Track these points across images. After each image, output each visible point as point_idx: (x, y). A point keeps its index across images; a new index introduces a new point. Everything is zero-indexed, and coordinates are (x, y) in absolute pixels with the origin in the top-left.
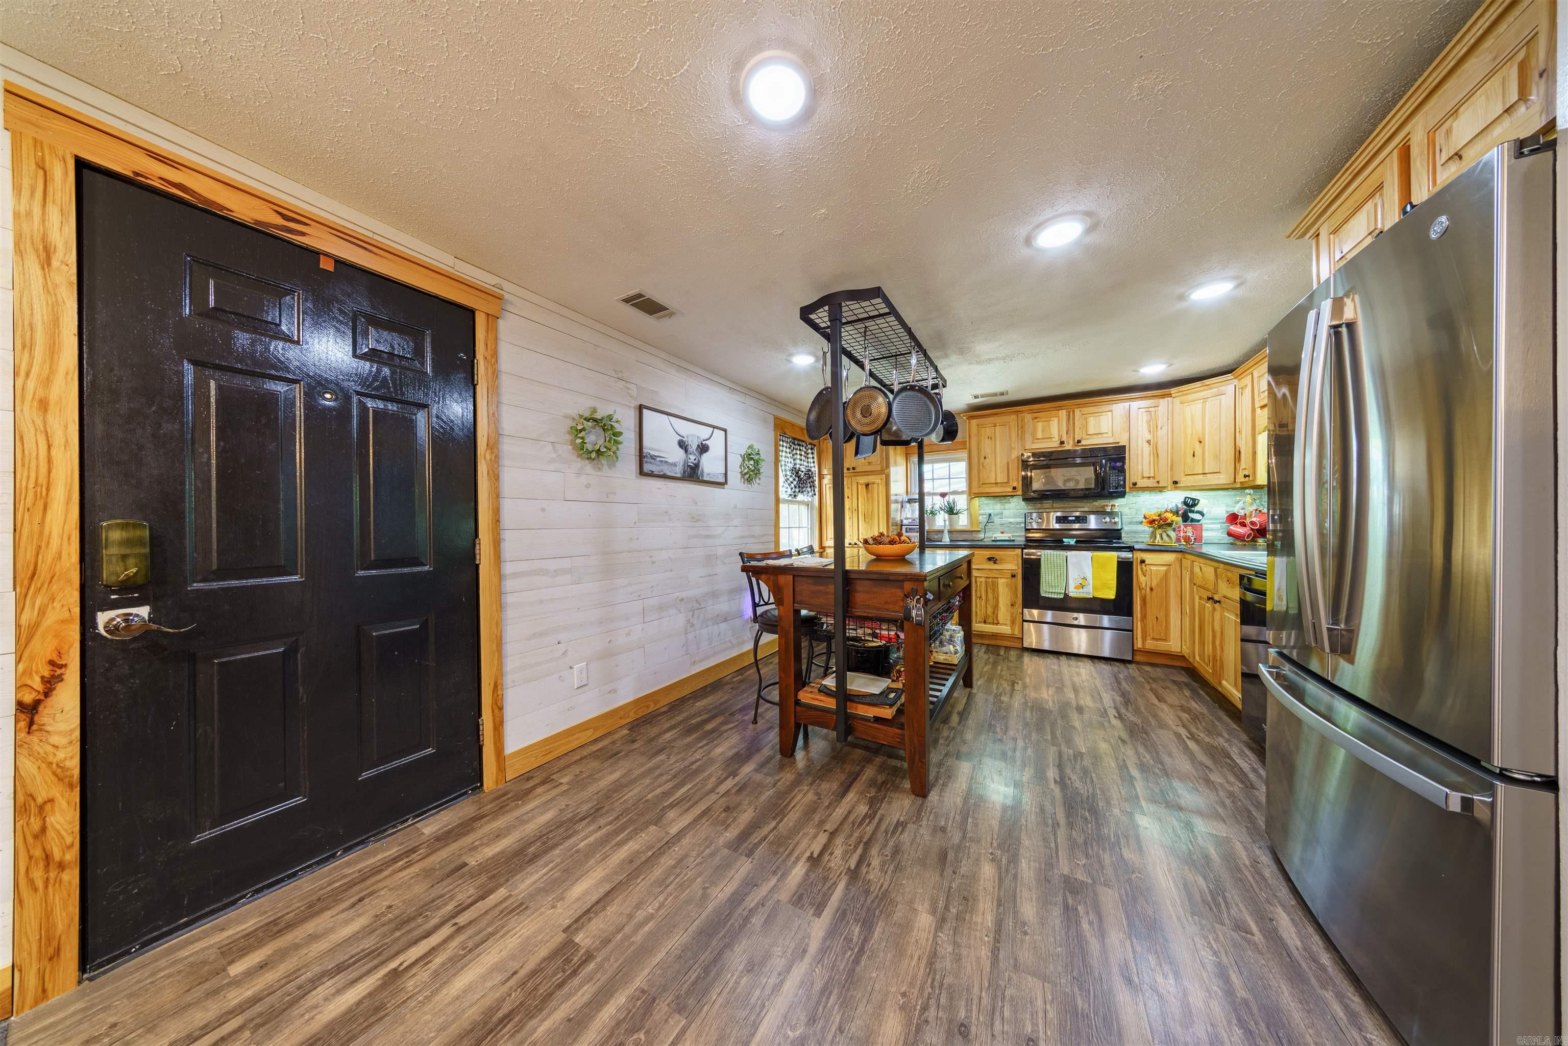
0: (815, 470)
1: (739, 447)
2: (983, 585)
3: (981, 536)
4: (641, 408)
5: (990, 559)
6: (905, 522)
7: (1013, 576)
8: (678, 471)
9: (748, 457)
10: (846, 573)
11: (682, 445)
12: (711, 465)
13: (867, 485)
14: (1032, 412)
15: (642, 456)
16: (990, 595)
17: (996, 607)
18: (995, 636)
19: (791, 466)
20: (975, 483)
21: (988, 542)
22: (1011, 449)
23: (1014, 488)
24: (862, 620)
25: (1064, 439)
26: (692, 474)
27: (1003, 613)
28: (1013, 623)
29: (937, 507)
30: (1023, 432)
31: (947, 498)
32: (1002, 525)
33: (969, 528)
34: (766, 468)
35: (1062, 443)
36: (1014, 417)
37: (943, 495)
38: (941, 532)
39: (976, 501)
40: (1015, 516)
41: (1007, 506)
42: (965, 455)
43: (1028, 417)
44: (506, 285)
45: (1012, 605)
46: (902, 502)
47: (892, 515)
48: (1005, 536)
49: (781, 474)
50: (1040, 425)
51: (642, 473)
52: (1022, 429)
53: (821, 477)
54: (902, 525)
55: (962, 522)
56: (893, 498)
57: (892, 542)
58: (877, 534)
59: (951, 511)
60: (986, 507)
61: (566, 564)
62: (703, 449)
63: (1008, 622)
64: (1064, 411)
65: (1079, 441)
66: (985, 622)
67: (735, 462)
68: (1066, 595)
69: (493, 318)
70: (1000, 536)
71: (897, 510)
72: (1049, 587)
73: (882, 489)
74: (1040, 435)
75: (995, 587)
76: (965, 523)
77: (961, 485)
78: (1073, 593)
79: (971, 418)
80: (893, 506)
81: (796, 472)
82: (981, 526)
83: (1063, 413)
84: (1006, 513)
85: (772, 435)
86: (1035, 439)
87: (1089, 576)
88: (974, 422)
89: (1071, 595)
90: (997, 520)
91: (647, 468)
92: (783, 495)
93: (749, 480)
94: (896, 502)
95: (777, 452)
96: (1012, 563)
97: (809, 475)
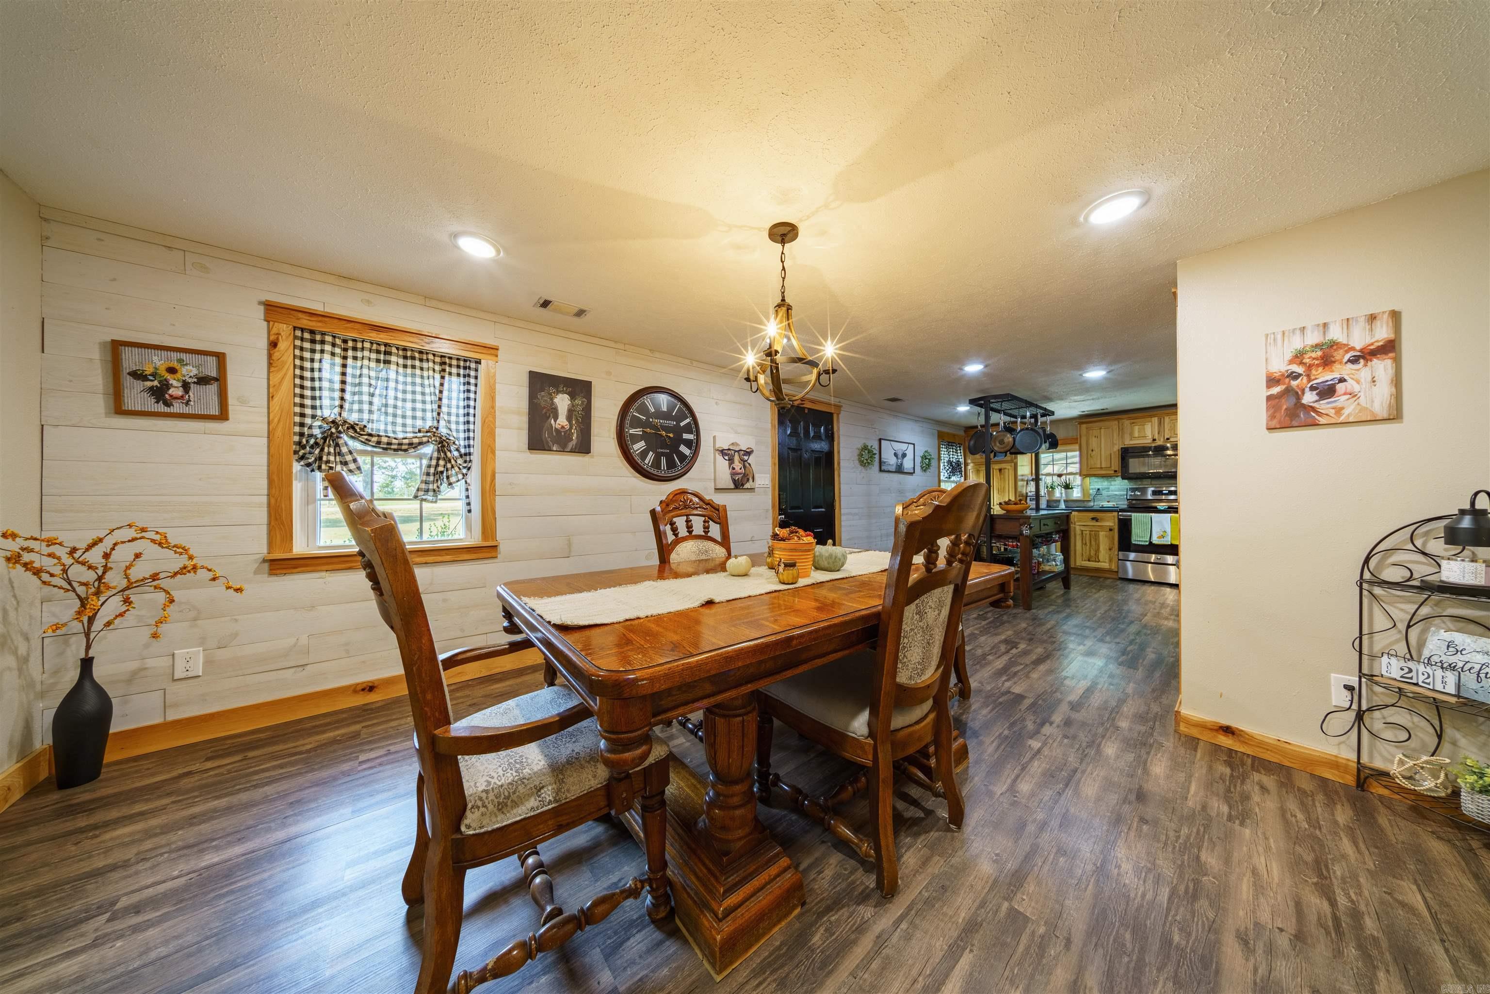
0: (962, 460)
1: (920, 452)
2: (1088, 536)
3: (1092, 504)
4: (880, 440)
5: (1093, 519)
6: (1029, 494)
7: (1111, 530)
8: (893, 469)
9: (924, 457)
10: (991, 516)
11: (896, 455)
12: (908, 464)
13: (1000, 470)
14: (1129, 418)
15: (881, 463)
16: (1093, 543)
17: (1097, 550)
18: (1097, 570)
19: (947, 459)
20: (1085, 467)
21: (1095, 508)
22: (1113, 444)
23: (1115, 471)
24: (1000, 537)
25: (1156, 437)
26: (900, 470)
27: (1103, 554)
28: (1111, 561)
29: (1055, 484)
30: (1123, 434)
31: (1064, 477)
32: (1108, 496)
33: (1082, 498)
34: (934, 463)
35: (1154, 440)
36: (1116, 422)
37: (1060, 476)
38: (1059, 501)
39: (1088, 479)
40: (1119, 490)
41: (1113, 483)
42: (1077, 447)
43: (1127, 423)
44: (842, 401)
45: (1110, 549)
46: (1027, 481)
47: (1019, 489)
48: (1110, 504)
49: (942, 465)
50: (1136, 428)
51: (881, 470)
52: (1121, 430)
53: (966, 464)
54: (1027, 496)
55: (1076, 494)
56: (1019, 478)
57: (1015, 504)
58: (1007, 500)
59: (1067, 487)
60: (1095, 484)
61: (856, 511)
62: (904, 455)
63: (1107, 561)
64: (1156, 419)
65: (1168, 439)
66: (1089, 560)
67: (918, 460)
68: (1151, 543)
69: (838, 414)
70: (1106, 504)
71: (1023, 486)
72: (1139, 536)
73: (1012, 472)
74: (1136, 435)
75: (1096, 538)
76: (1079, 495)
77: (1075, 468)
78: (1156, 540)
79: (1081, 423)
80: (1020, 483)
81: (950, 462)
82: (1092, 497)
83: (1155, 420)
84: (1112, 488)
85: (937, 442)
86: (1132, 437)
87: (1168, 530)
88: (1084, 426)
89: (1154, 542)
90: (1104, 493)
91: (883, 468)
92: (942, 478)
93: (925, 471)
94: (1022, 480)
95: (939, 451)
96: (1111, 521)
97: (958, 464)
